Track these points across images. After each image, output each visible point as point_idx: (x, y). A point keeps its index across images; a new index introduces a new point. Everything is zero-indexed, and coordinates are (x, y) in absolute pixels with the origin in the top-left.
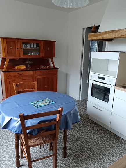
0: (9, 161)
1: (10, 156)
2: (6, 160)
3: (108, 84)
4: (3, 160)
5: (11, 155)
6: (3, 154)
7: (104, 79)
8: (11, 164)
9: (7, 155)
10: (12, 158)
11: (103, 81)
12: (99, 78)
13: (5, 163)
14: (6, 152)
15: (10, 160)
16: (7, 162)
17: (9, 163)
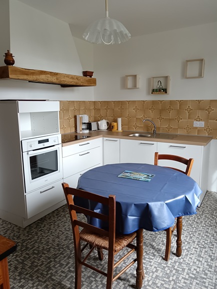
0: (183, 270)
1: (177, 274)
2: (185, 274)
3: (54, 146)
4: (189, 277)
5: (174, 274)
6: (185, 285)
7: (47, 141)
8: (183, 264)
9: (180, 278)
10: (176, 270)
11: (46, 144)
12: (40, 142)
13: (189, 272)
14: (178, 284)
15: (181, 270)
16: (186, 271)
17: (185, 267)
